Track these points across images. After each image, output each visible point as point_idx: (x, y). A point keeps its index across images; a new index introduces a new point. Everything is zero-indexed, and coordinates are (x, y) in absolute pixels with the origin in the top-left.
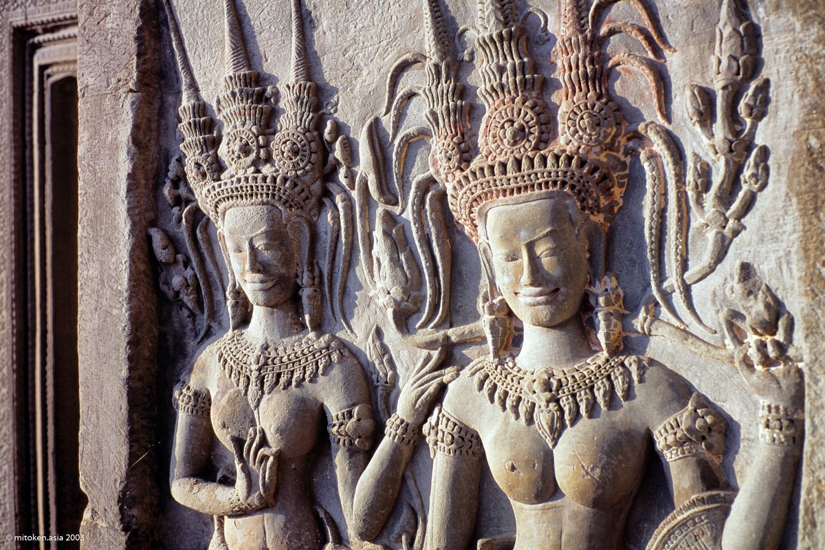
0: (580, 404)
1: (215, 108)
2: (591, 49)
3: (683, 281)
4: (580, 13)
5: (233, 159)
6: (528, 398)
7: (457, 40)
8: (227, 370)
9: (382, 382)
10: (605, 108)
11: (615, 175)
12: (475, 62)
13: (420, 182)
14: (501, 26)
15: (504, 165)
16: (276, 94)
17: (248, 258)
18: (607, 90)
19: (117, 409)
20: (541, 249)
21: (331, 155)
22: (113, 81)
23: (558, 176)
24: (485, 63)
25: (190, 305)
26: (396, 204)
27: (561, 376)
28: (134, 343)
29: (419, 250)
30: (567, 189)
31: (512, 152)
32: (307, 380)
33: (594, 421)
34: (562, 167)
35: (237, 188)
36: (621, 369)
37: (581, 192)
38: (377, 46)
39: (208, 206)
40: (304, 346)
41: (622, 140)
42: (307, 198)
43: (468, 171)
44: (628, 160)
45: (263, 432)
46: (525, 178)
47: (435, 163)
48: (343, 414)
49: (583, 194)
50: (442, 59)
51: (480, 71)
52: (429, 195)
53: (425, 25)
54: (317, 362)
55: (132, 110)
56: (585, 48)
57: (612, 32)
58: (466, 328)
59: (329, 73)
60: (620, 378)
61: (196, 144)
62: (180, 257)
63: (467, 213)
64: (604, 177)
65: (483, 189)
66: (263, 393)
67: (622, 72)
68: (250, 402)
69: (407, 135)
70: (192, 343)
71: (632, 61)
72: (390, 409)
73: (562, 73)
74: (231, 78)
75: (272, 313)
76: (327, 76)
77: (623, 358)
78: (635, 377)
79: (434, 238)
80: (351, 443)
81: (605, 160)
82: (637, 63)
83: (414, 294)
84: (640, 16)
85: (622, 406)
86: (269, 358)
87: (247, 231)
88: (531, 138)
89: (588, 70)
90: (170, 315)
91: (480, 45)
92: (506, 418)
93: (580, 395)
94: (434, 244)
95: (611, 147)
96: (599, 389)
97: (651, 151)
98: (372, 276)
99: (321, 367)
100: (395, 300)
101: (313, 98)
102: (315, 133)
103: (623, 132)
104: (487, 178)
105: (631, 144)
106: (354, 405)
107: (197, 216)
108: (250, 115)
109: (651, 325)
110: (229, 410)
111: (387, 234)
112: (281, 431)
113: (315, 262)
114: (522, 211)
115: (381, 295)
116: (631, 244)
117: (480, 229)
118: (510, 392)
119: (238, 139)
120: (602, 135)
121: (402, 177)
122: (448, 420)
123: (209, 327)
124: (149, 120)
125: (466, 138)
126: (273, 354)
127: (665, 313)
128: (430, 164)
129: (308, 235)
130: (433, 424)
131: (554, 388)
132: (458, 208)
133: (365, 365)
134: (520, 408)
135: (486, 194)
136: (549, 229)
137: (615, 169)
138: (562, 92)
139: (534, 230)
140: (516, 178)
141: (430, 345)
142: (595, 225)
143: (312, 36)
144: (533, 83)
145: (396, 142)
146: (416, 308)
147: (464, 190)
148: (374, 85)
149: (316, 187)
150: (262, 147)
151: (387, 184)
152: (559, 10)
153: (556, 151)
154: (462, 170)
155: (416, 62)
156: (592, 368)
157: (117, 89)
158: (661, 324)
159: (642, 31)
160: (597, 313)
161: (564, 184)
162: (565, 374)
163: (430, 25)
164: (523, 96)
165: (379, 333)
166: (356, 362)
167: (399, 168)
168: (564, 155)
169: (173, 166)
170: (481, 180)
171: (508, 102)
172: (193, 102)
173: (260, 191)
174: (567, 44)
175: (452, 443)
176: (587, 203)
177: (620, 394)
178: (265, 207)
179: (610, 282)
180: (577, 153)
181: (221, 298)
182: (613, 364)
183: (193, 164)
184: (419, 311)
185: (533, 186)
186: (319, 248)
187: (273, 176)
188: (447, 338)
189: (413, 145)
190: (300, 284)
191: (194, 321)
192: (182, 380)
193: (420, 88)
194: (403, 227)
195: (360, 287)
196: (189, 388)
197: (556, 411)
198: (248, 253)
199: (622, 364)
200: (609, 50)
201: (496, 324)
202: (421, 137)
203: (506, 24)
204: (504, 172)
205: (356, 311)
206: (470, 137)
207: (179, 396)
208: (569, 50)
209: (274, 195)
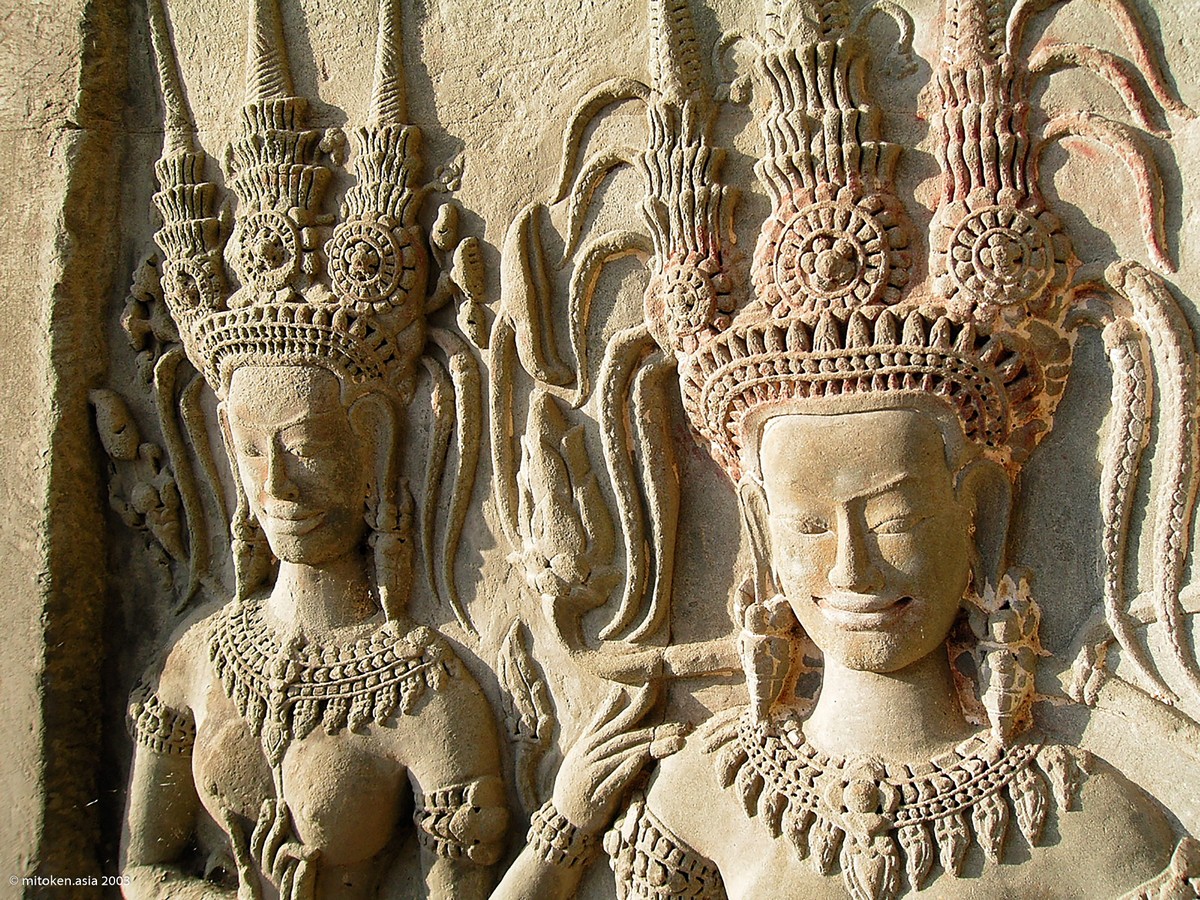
0: (941, 844)
1: (223, 166)
2: (1007, 98)
3: (1177, 604)
4: (988, 19)
5: (250, 270)
6: (829, 817)
7: (716, 58)
8: (224, 679)
9: (525, 735)
10: (1035, 225)
11: (1044, 369)
12: (751, 106)
13: (623, 345)
14: (814, 35)
15: (808, 331)
16: (342, 145)
17: (270, 470)
18: (1037, 185)
19: (26, 729)
20: (881, 516)
21: (442, 274)
22: (39, 104)
23: (925, 364)
24: (775, 109)
25: (165, 541)
26: (571, 384)
27: (900, 778)
28: (56, 607)
29: (615, 484)
30: (941, 393)
31: (827, 304)
32: (377, 720)
33: (968, 883)
34: (935, 346)
35: (254, 329)
36: (1030, 777)
37: (969, 399)
38: (548, 60)
39: (201, 356)
40: (375, 649)
41: (1066, 296)
42: (392, 357)
43: (726, 335)
44: (1073, 337)
45: (287, 813)
46: (853, 363)
47: (656, 309)
48: (446, 794)
49: (973, 404)
50: (683, 94)
51: (763, 126)
52: (641, 373)
53: (651, 23)
54: (398, 686)
55: (70, 162)
56: (996, 93)
57: (1055, 65)
58: (703, 649)
59: (449, 111)
60: (1028, 796)
61: (184, 236)
62: (147, 449)
63: (721, 419)
64: (1022, 373)
65: (760, 376)
66: (291, 736)
67: (1073, 151)
68: (265, 750)
69: (601, 248)
70: (167, 612)
71: (1097, 131)
72: (540, 791)
73: (941, 143)
74: (254, 108)
75: (315, 578)
76: (443, 116)
77: (1033, 749)
78: (1060, 798)
79: (645, 461)
80: (459, 852)
81: (1026, 335)
82: (1108, 135)
83: (598, 570)
84: (1119, 35)
85: (1028, 856)
86: (305, 668)
87: (271, 415)
88: (869, 276)
89: (1002, 142)
90: (127, 556)
91: (767, 71)
92: (780, 852)
93: (943, 823)
94: (647, 475)
95: (1042, 309)
96: (983, 816)
97: (1128, 325)
98: (516, 525)
99: (405, 696)
100: (559, 581)
101: (412, 159)
102: (414, 229)
103: (1069, 279)
104: (770, 354)
105: (1083, 305)
106: (468, 778)
107: (181, 372)
108: (286, 185)
109: (1099, 688)
110: (225, 760)
111: (548, 445)
112: (322, 817)
113: (403, 482)
114: (841, 432)
115: (532, 566)
116: (1067, 513)
117: (746, 455)
118: (791, 800)
119: (262, 231)
120: (1027, 282)
121: (587, 331)
122: (658, 835)
123: (199, 586)
124: (101, 183)
125: (726, 262)
126: (313, 662)
127: (1128, 663)
128: (646, 310)
129: (390, 429)
130: (626, 837)
131: (887, 806)
132: (700, 406)
133: (494, 697)
134: (811, 837)
135: (765, 388)
136: (899, 476)
137: (1044, 355)
138: (940, 183)
139: (867, 474)
140: (833, 360)
141: (629, 676)
142: (995, 470)
143: (419, 34)
144: (878, 159)
145: (578, 260)
146: (601, 599)
147: (717, 373)
148: (538, 140)
149: (411, 338)
150: (307, 251)
151: (554, 342)
152: (942, 10)
153: (923, 310)
154: (715, 331)
155: (627, 97)
156: (970, 767)
157: (44, 121)
158: (1122, 687)
159: (1122, 66)
160: (984, 653)
161: (935, 379)
162: (911, 776)
163: (661, 23)
164: (854, 184)
165: (524, 637)
166: (474, 690)
167: (581, 314)
168: (940, 321)
169: (140, 272)
170: (757, 357)
171: (823, 197)
172: (182, 151)
173: (299, 338)
174: (956, 83)
175: (663, 884)
176: (982, 422)
177: (1027, 831)
178: (308, 371)
179: (1017, 591)
180: (970, 317)
181: (223, 533)
182: (1012, 764)
183: (175, 274)
184: (607, 603)
185: (868, 380)
186: (412, 458)
187: (325, 310)
188: (663, 665)
189: (613, 269)
190: (372, 525)
191: (171, 570)
192: (145, 683)
193: (632, 153)
194: (584, 434)
195: (491, 543)
196: (155, 702)
197: (890, 855)
198: (270, 459)
199: (1032, 764)
200: (1045, 102)
201: (768, 653)
202: (630, 252)
203: (824, 32)
204: (808, 345)
205: (479, 587)
206: (734, 262)
207: (138, 715)
208: (959, 95)
209: (325, 349)
